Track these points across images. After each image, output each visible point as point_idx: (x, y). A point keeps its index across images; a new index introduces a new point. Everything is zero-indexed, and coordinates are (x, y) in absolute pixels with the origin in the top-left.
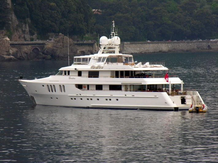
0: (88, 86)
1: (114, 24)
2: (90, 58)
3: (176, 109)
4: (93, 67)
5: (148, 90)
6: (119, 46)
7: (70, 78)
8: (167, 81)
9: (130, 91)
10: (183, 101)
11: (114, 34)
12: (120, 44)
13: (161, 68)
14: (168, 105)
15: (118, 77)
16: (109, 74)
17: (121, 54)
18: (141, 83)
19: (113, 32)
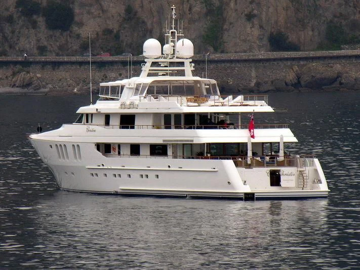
0: (119, 146)
1: (174, 12)
2: (123, 87)
3: (249, 197)
4: (123, 105)
5: (209, 155)
6: (191, 60)
7: (88, 130)
8: (253, 137)
9: (183, 158)
10: (275, 179)
11: (176, 35)
12: (193, 55)
13: (262, 107)
14: (233, 188)
15: (170, 128)
16: (150, 122)
17: (197, 78)
18: (192, 141)
19: (173, 30)
